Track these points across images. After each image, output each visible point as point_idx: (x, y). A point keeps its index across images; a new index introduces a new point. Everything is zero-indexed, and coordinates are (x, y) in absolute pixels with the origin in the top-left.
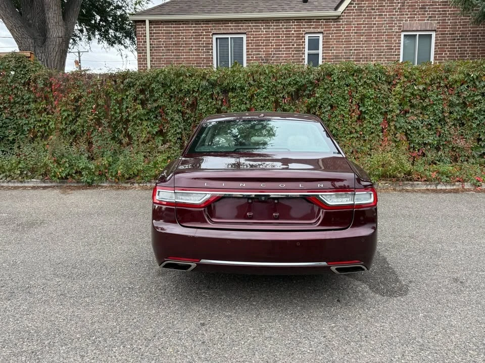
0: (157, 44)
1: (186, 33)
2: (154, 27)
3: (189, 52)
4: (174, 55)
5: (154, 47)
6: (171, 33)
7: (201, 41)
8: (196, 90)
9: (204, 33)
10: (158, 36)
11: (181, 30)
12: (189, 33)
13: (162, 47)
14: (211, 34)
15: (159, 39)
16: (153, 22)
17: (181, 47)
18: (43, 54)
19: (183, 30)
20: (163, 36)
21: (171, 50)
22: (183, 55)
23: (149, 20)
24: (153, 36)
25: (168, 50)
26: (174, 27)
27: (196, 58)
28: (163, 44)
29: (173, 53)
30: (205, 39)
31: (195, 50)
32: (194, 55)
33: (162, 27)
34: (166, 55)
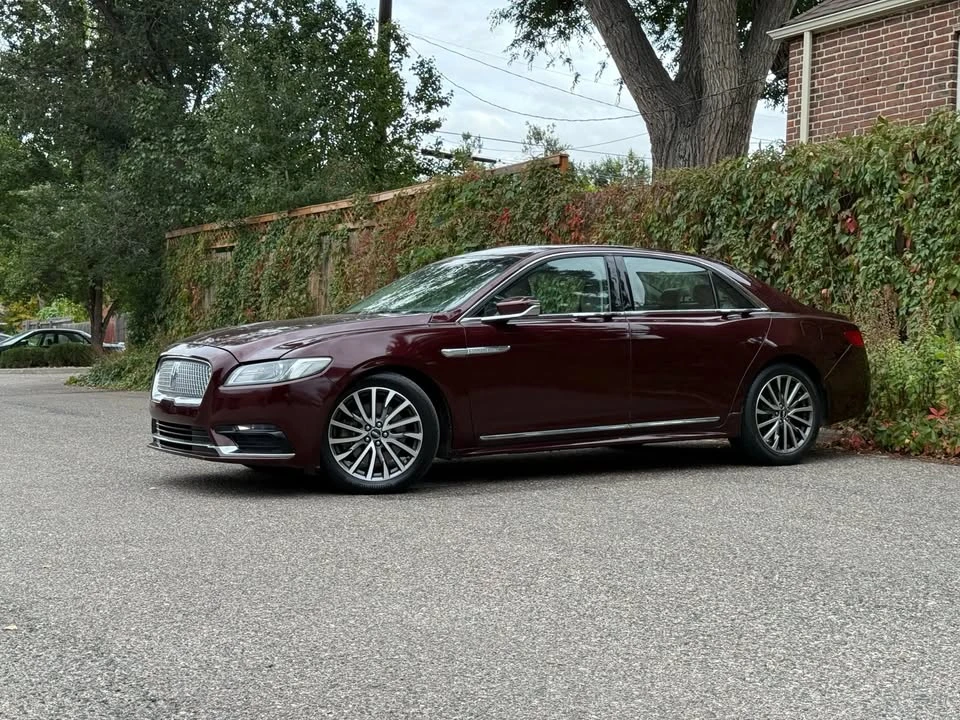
0: (828, 88)
1: (892, 45)
2: (825, 46)
3: (897, 95)
4: (863, 110)
5: (819, 97)
6: (858, 53)
7: (926, 59)
8: (794, 200)
9: (935, 37)
10: (831, 66)
11: (881, 40)
12: (899, 42)
13: (837, 93)
14: (950, 35)
15: (834, 72)
16: (824, 33)
17: (878, 84)
18: (689, 144)
19: (887, 38)
20: (843, 63)
21: (857, 96)
22: (882, 106)
23: (812, 32)
24: (820, 69)
25: (850, 98)
26: (867, 36)
27: (911, 108)
28: (840, 85)
29: (860, 103)
30: (935, 53)
31: (911, 85)
32: (907, 101)
33: (843, 42)
34: (846, 113)
